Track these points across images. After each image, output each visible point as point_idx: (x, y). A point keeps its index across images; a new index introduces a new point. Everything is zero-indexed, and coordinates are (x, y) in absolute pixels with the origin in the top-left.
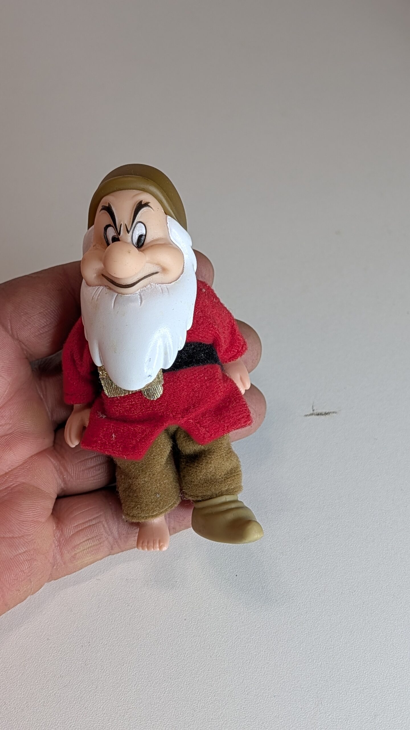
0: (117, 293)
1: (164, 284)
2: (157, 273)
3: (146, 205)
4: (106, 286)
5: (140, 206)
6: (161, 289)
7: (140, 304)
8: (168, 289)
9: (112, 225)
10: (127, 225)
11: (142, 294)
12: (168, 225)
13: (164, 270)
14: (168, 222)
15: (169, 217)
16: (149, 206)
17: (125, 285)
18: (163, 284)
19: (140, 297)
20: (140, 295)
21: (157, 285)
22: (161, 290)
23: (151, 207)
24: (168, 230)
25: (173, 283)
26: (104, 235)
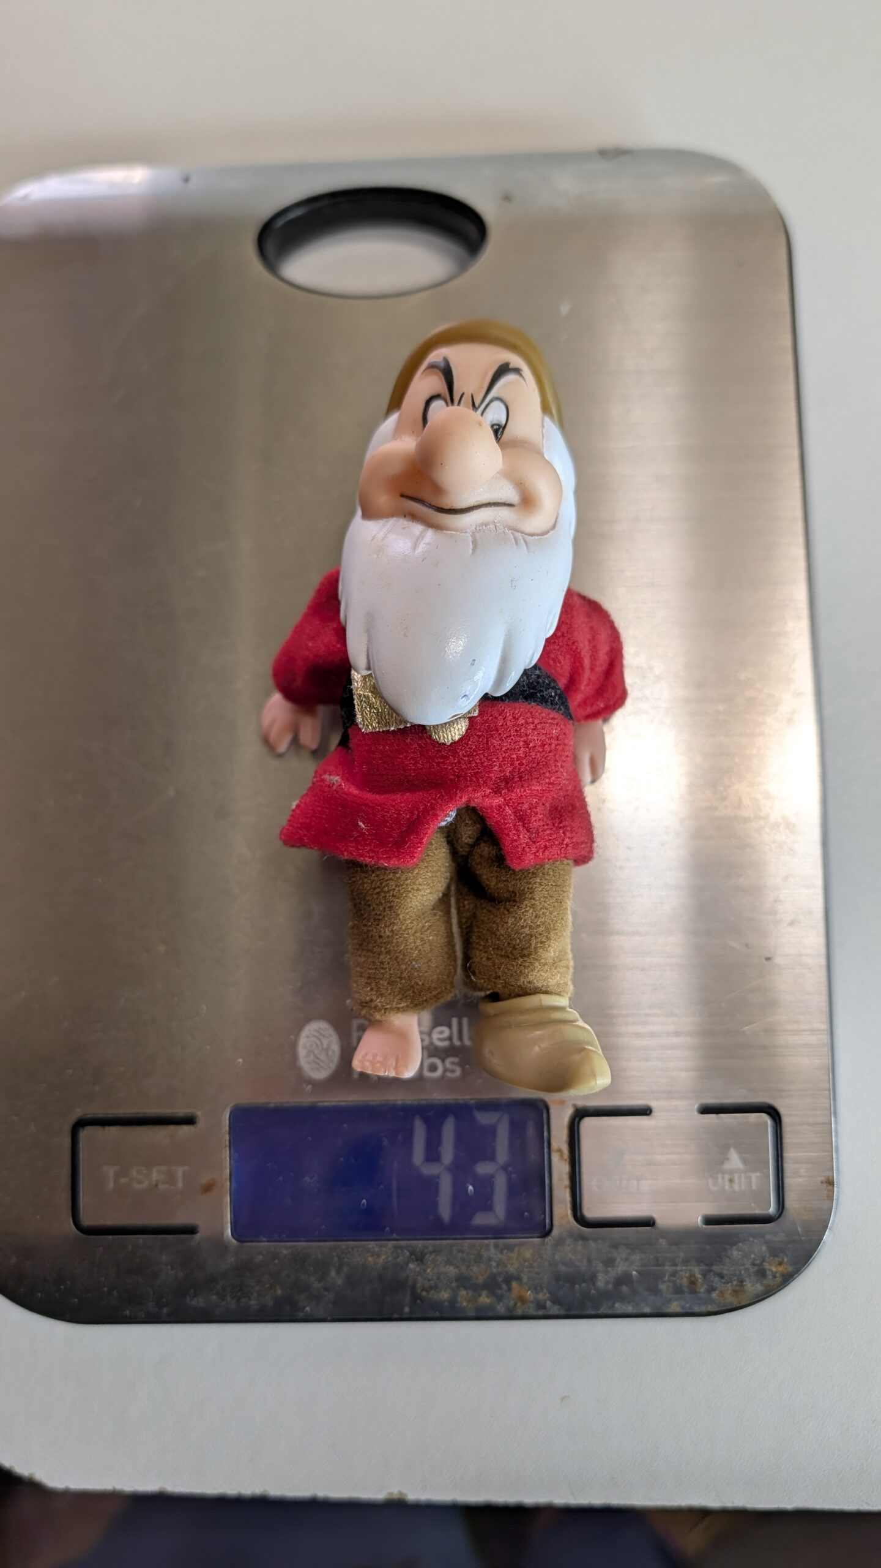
3: (517, 371)
5: (503, 370)
6: (514, 538)
7: (471, 551)
8: (526, 542)
9: (443, 395)
10: (474, 396)
12: (543, 430)
13: (527, 505)
16: (521, 375)
18: (518, 531)
19: (472, 539)
20: (473, 536)
21: (507, 530)
22: (513, 540)
23: (524, 379)
25: (536, 537)
26: (423, 416)
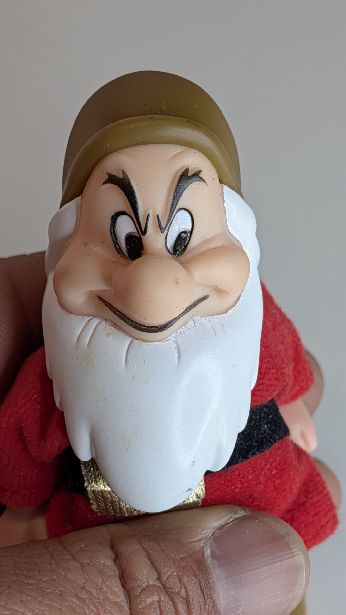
0: (132, 337)
1: (216, 316)
2: (205, 298)
3: (196, 176)
4: (106, 320)
5: (186, 178)
6: (212, 326)
7: (176, 360)
8: (223, 325)
9: (128, 212)
10: (160, 216)
11: (179, 340)
12: (225, 204)
13: (219, 291)
14: (225, 198)
15: (226, 189)
17: (152, 327)
18: (214, 315)
19: (175, 346)
20: (176, 343)
21: (204, 320)
22: (212, 329)
24: (225, 213)
25: (230, 311)
26: (111, 231)
